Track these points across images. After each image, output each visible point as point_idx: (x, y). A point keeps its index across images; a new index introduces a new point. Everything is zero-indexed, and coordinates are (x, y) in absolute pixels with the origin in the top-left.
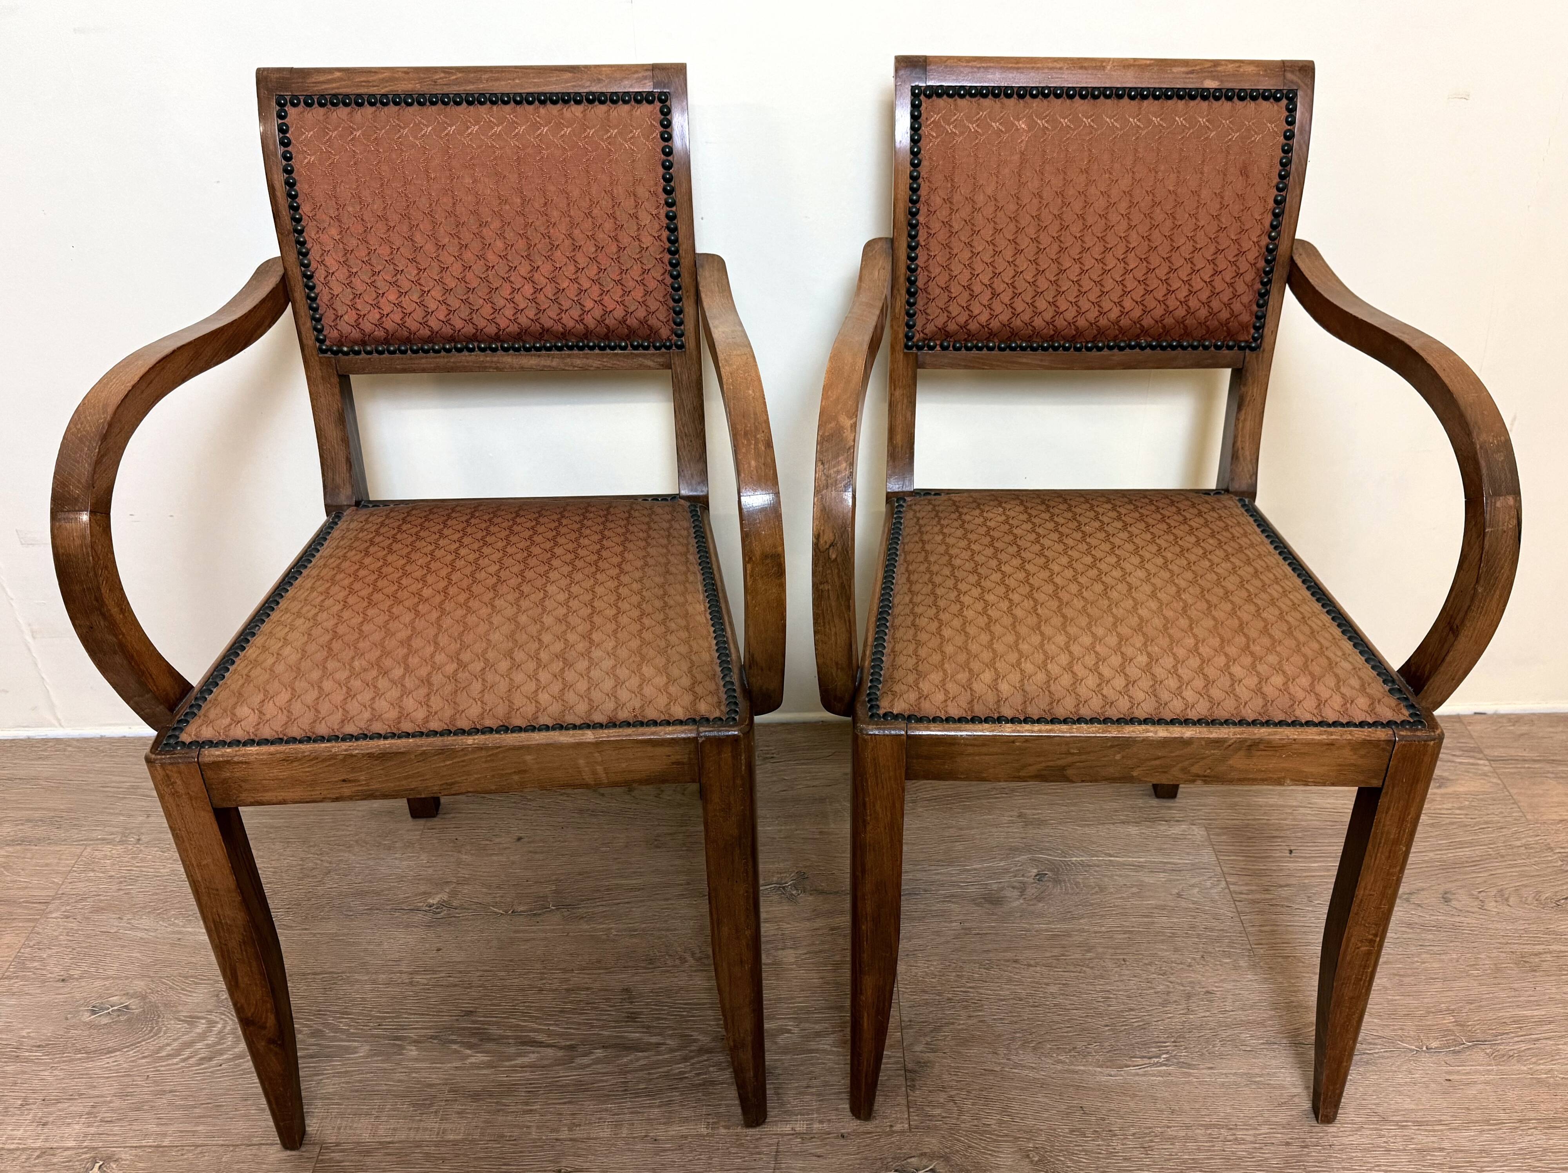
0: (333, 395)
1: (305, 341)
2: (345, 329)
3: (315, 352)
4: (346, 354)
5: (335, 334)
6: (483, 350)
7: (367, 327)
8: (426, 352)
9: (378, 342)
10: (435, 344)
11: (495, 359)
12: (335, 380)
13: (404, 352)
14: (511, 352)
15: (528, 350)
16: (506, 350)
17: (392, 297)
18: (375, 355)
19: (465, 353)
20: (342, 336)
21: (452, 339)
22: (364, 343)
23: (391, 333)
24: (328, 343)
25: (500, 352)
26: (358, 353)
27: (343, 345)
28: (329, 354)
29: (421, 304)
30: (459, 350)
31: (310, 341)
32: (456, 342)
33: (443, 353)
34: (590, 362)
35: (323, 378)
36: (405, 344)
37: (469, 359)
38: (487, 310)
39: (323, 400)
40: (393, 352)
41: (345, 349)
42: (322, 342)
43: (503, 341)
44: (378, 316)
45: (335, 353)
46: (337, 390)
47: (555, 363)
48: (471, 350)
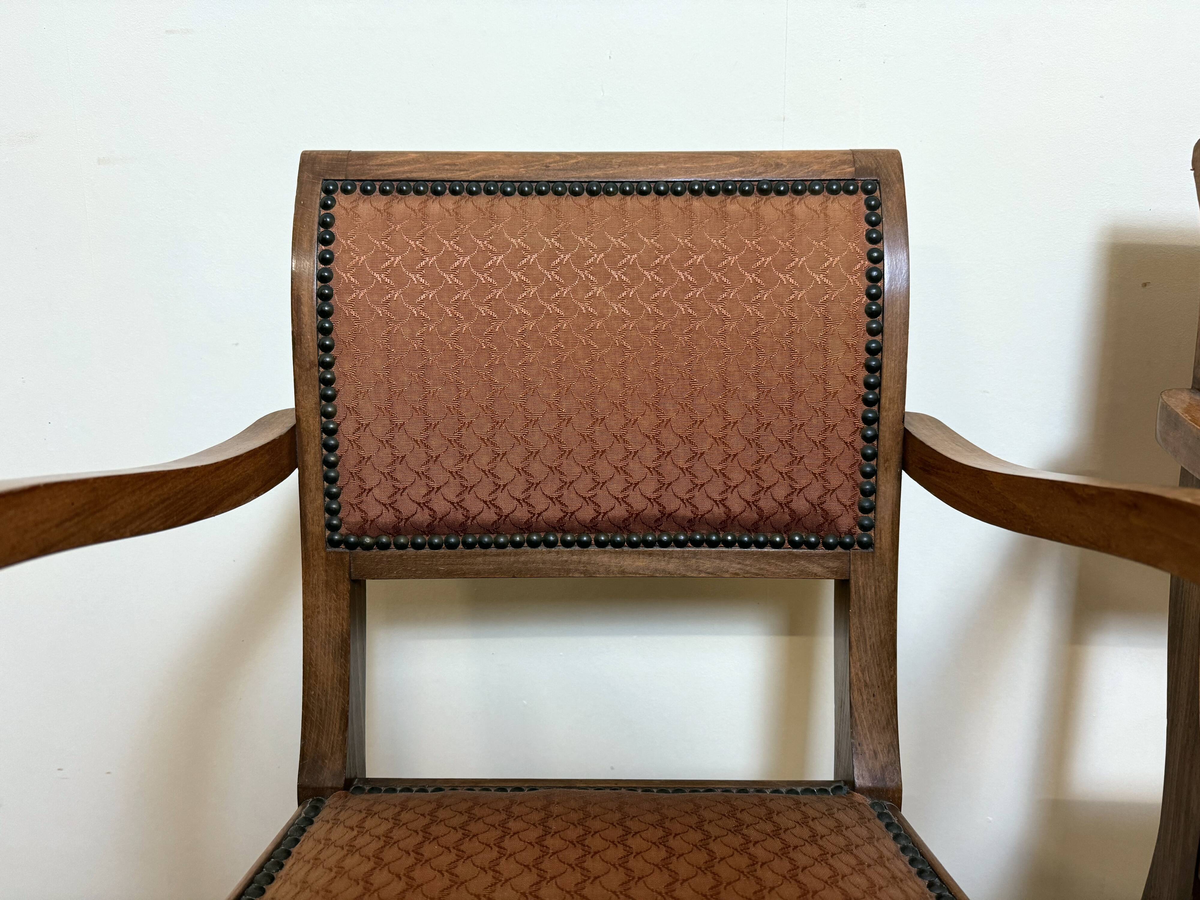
0: (338, 611)
1: (310, 528)
2: (373, 510)
3: (322, 544)
4: (368, 547)
5: (355, 518)
6: (567, 544)
7: (407, 507)
8: (486, 546)
9: (418, 530)
10: (499, 534)
11: (584, 558)
12: (345, 587)
13: (452, 547)
14: (609, 548)
15: (633, 545)
16: (601, 544)
17: (449, 462)
18: (411, 551)
19: (542, 548)
20: (365, 521)
21: (527, 527)
22: (396, 531)
23: (439, 515)
24: (343, 530)
25: (593, 548)
26: (385, 547)
27: (365, 534)
28: (342, 548)
29: (491, 473)
30: (534, 545)
31: (317, 528)
32: (531, 533)
33: (510, 549)
34: (725, 564)
35: (327, 583)
36: (457, 533)
37: (547, 557)
38: (584, 485)
39: (321, 617)
40: (438, 547)
41: (368, 540)
42: (334, 529)
43: (599, 532)
44: (424, 491)
45: (351, 546)
46: (344, 604)
47: (672, 566)
48: (551, 545)
